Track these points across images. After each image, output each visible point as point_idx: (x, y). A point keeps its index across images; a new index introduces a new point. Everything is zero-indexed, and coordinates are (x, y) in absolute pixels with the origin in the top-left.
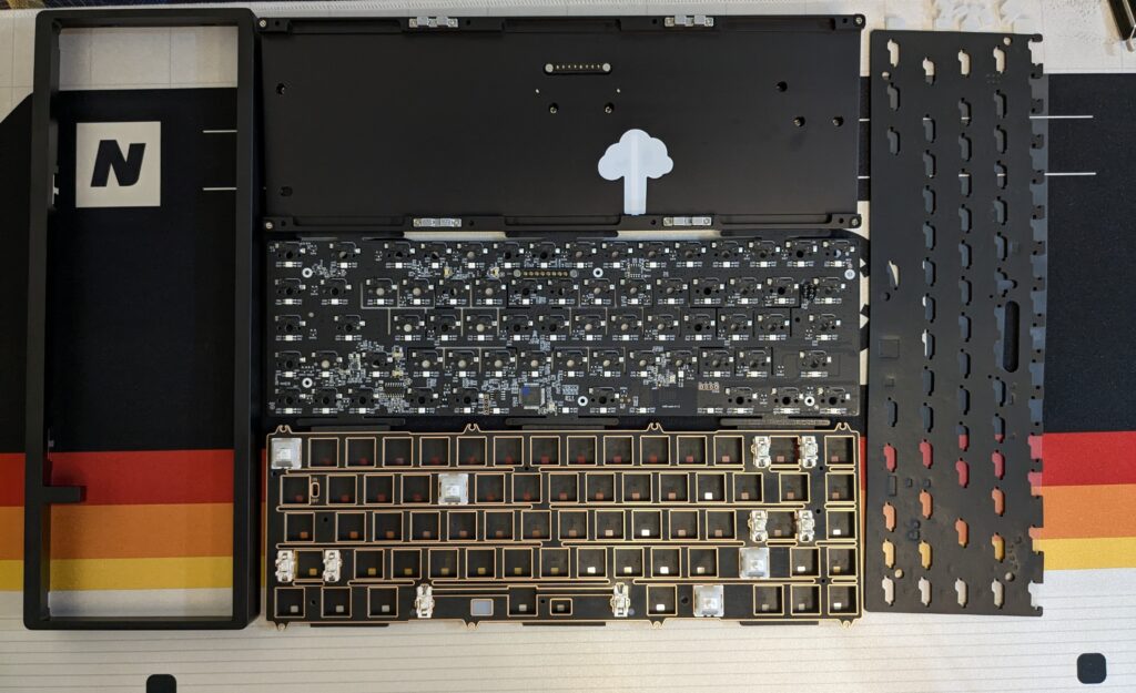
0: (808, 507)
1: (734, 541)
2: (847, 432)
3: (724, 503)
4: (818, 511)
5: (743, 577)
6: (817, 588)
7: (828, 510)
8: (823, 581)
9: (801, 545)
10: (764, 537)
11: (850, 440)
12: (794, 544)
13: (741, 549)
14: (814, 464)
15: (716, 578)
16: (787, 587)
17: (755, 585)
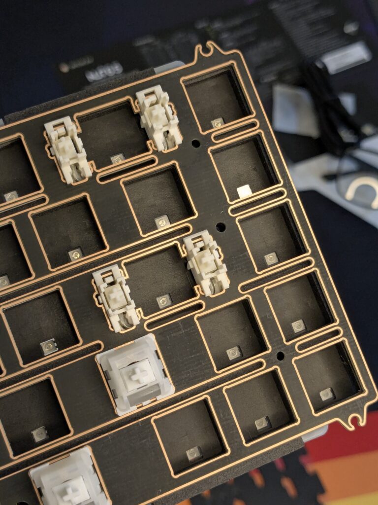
0: (199, 227)
1: (80, 347)
2: (217, 58)
3: (32, 280)
4: (221, 227)
5: (124, 410)
6: (274, 373)
7: (239, 217)
8: (281, 356)
9: (211, 302)
10: (135, 315)
11: (229, 74)
12: (199, 306)
13: (99, 357)
14: (179, 139)
15: (71, 437)
16: (218, 397)
17: (154, 417)
